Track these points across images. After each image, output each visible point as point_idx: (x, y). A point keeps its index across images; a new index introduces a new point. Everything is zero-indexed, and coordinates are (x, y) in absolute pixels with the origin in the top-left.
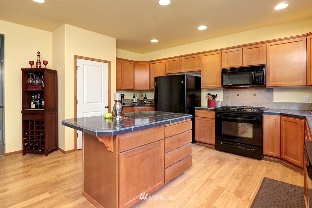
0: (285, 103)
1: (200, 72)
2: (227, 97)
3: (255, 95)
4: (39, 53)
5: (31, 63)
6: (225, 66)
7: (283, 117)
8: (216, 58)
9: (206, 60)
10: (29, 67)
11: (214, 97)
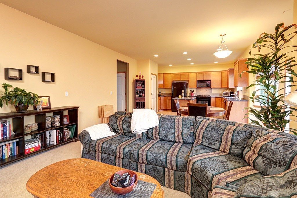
0: (216, 94)
1: (188, 81)
2: (197, 92)
3: (206, 91)
4: (140, 72)
5: (137, 76)
6: (198, 79)
7: (216, 98)
8: (195, 75)
9: (191, 76)
10: (136, 78)
11: (193, 91)
